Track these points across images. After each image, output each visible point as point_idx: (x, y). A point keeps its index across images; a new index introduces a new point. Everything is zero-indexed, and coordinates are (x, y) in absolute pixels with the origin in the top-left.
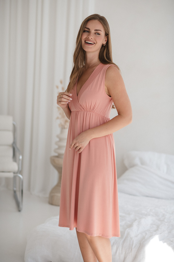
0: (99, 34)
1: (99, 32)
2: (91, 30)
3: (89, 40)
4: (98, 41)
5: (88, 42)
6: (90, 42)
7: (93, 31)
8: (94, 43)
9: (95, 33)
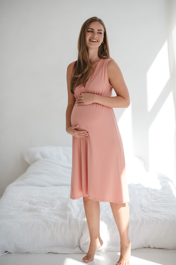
0: (101, 33)
1: (101, 31)
2: (94, 30)
3: (94, 39)
4: (100, 39)
5: (93, 40)
6: (95, 41)
7: (96, 31)
8: (98, 41)
9: (98, 33)
